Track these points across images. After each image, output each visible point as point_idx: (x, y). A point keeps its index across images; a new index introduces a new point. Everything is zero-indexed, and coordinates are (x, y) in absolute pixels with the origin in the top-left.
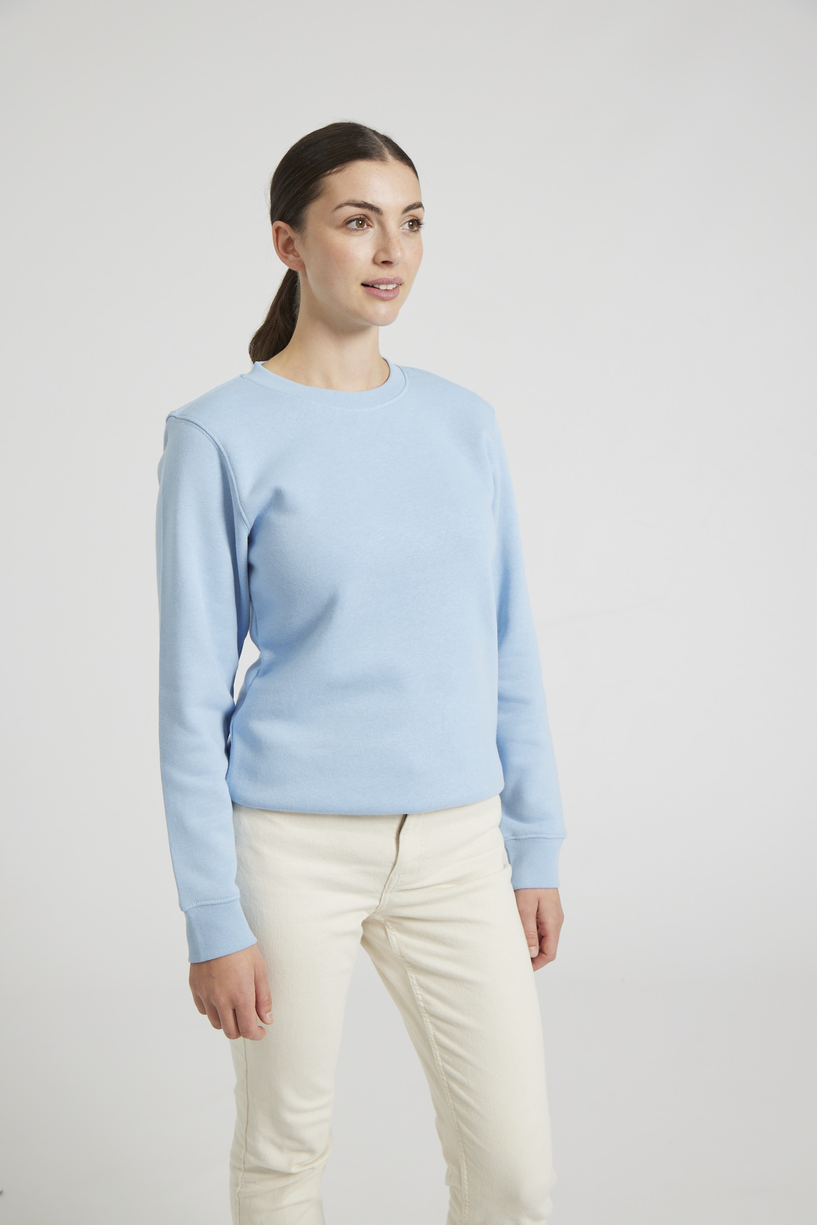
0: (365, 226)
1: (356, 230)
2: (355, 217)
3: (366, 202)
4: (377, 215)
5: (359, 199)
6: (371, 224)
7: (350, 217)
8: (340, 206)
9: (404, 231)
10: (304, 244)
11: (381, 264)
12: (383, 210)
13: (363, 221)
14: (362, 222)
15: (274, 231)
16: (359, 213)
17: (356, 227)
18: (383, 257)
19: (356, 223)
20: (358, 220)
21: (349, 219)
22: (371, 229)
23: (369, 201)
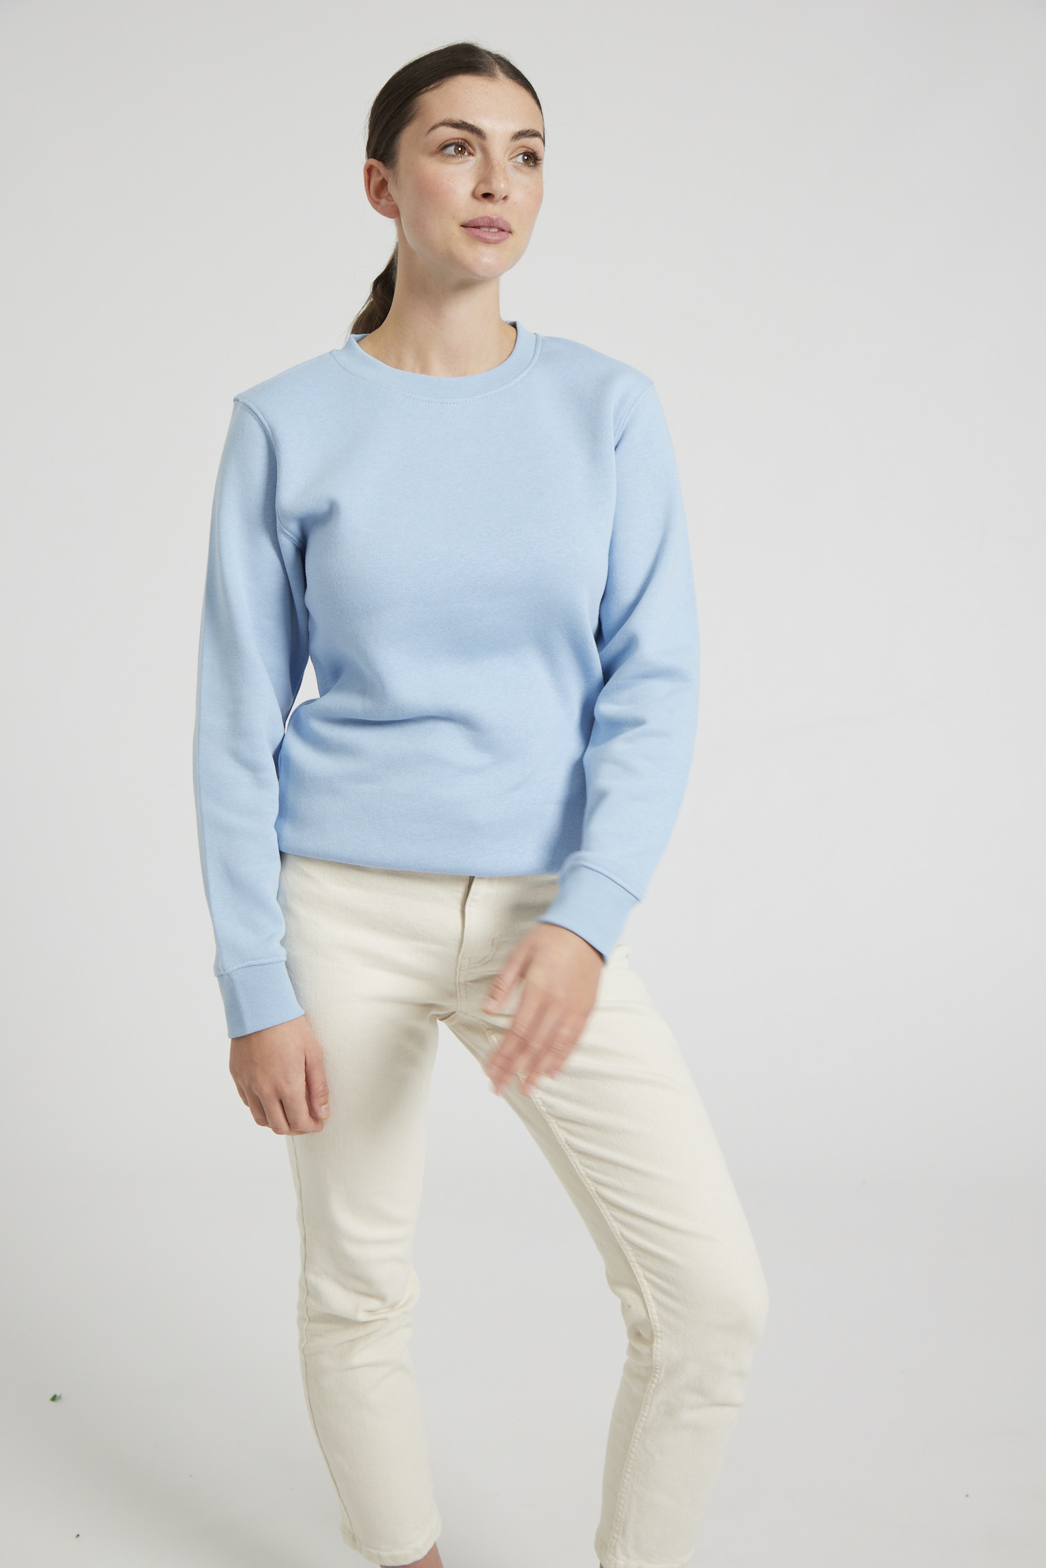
0: (466, 154)
1: (453, 156)
2: (452, 141)
3: (465, 121)
4: (479, 139)
5: (457, 117)
6: (472, 151)
7: (447, 141)
8: (434, 127)
9: (516, 164)
10: (396, 182)
11: (482, 199)
12: (486, 132)
13: (464, 148)
14: (462, 148)
15: (366, 172)
16: (459, 137)
17: (454, 153)
18: (483, 189)
19: (455, 149)
20: (457, 145)
21: (447, 143)
22: (471, 158)
23: (470, 121)
